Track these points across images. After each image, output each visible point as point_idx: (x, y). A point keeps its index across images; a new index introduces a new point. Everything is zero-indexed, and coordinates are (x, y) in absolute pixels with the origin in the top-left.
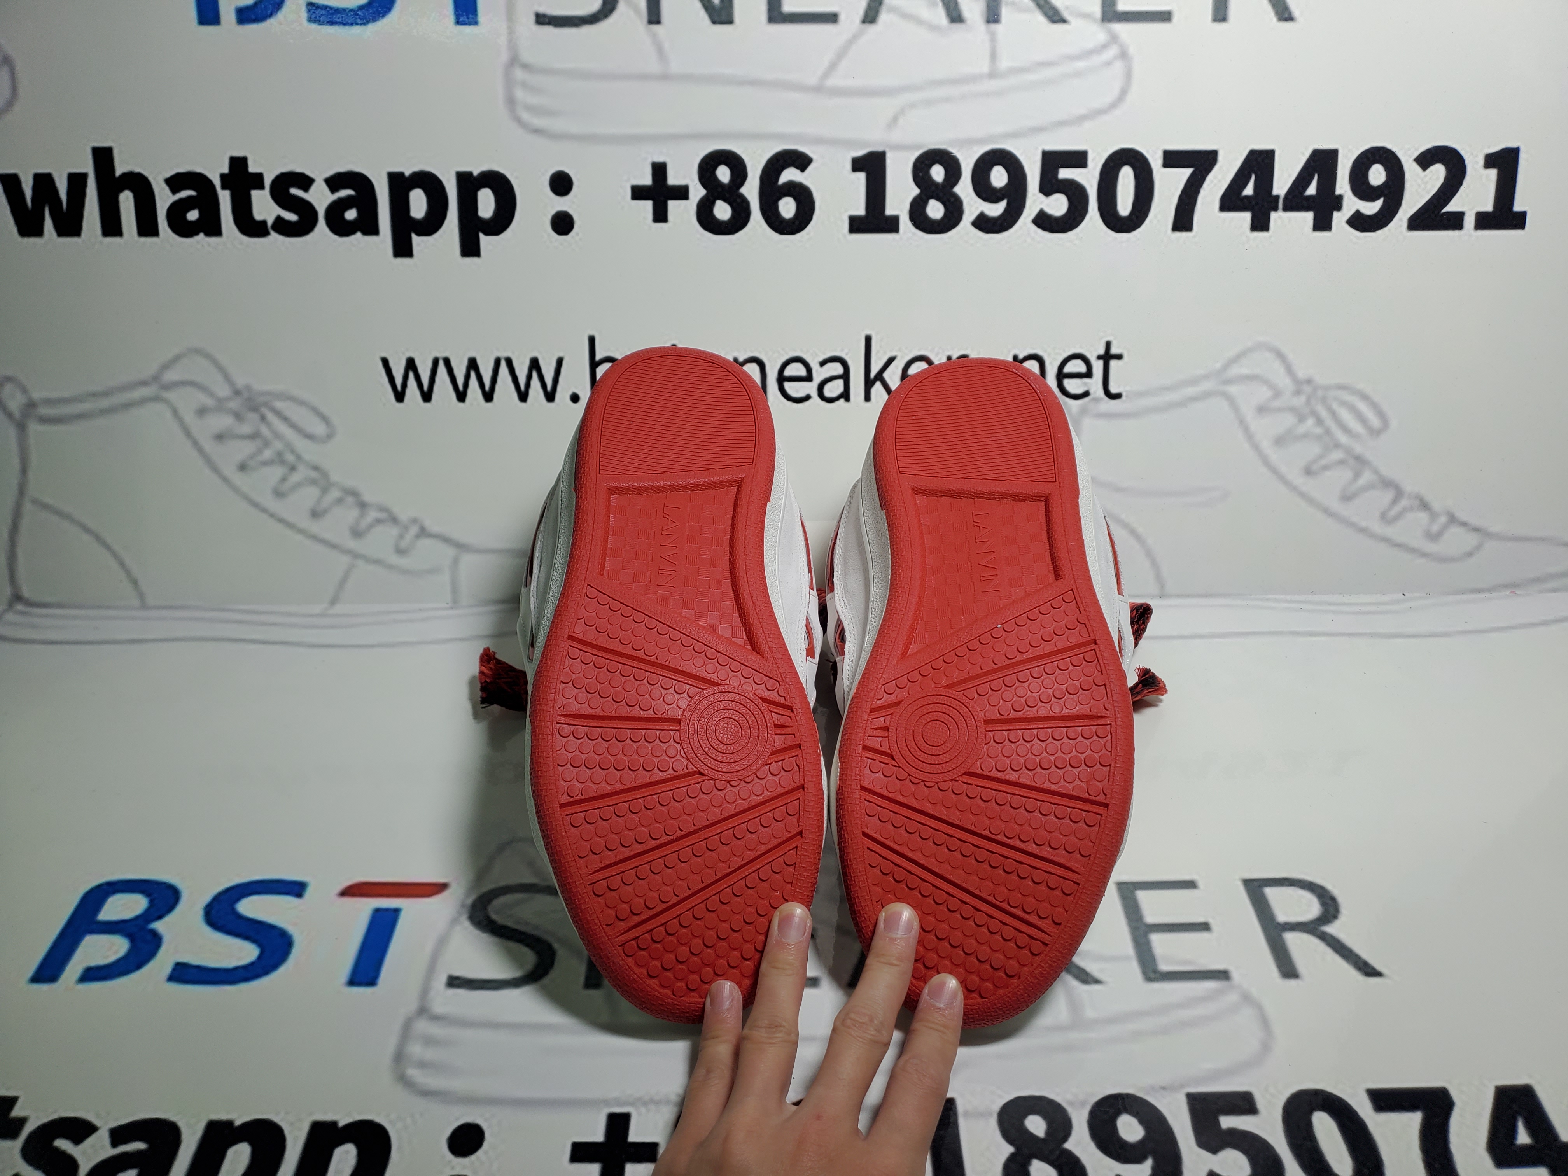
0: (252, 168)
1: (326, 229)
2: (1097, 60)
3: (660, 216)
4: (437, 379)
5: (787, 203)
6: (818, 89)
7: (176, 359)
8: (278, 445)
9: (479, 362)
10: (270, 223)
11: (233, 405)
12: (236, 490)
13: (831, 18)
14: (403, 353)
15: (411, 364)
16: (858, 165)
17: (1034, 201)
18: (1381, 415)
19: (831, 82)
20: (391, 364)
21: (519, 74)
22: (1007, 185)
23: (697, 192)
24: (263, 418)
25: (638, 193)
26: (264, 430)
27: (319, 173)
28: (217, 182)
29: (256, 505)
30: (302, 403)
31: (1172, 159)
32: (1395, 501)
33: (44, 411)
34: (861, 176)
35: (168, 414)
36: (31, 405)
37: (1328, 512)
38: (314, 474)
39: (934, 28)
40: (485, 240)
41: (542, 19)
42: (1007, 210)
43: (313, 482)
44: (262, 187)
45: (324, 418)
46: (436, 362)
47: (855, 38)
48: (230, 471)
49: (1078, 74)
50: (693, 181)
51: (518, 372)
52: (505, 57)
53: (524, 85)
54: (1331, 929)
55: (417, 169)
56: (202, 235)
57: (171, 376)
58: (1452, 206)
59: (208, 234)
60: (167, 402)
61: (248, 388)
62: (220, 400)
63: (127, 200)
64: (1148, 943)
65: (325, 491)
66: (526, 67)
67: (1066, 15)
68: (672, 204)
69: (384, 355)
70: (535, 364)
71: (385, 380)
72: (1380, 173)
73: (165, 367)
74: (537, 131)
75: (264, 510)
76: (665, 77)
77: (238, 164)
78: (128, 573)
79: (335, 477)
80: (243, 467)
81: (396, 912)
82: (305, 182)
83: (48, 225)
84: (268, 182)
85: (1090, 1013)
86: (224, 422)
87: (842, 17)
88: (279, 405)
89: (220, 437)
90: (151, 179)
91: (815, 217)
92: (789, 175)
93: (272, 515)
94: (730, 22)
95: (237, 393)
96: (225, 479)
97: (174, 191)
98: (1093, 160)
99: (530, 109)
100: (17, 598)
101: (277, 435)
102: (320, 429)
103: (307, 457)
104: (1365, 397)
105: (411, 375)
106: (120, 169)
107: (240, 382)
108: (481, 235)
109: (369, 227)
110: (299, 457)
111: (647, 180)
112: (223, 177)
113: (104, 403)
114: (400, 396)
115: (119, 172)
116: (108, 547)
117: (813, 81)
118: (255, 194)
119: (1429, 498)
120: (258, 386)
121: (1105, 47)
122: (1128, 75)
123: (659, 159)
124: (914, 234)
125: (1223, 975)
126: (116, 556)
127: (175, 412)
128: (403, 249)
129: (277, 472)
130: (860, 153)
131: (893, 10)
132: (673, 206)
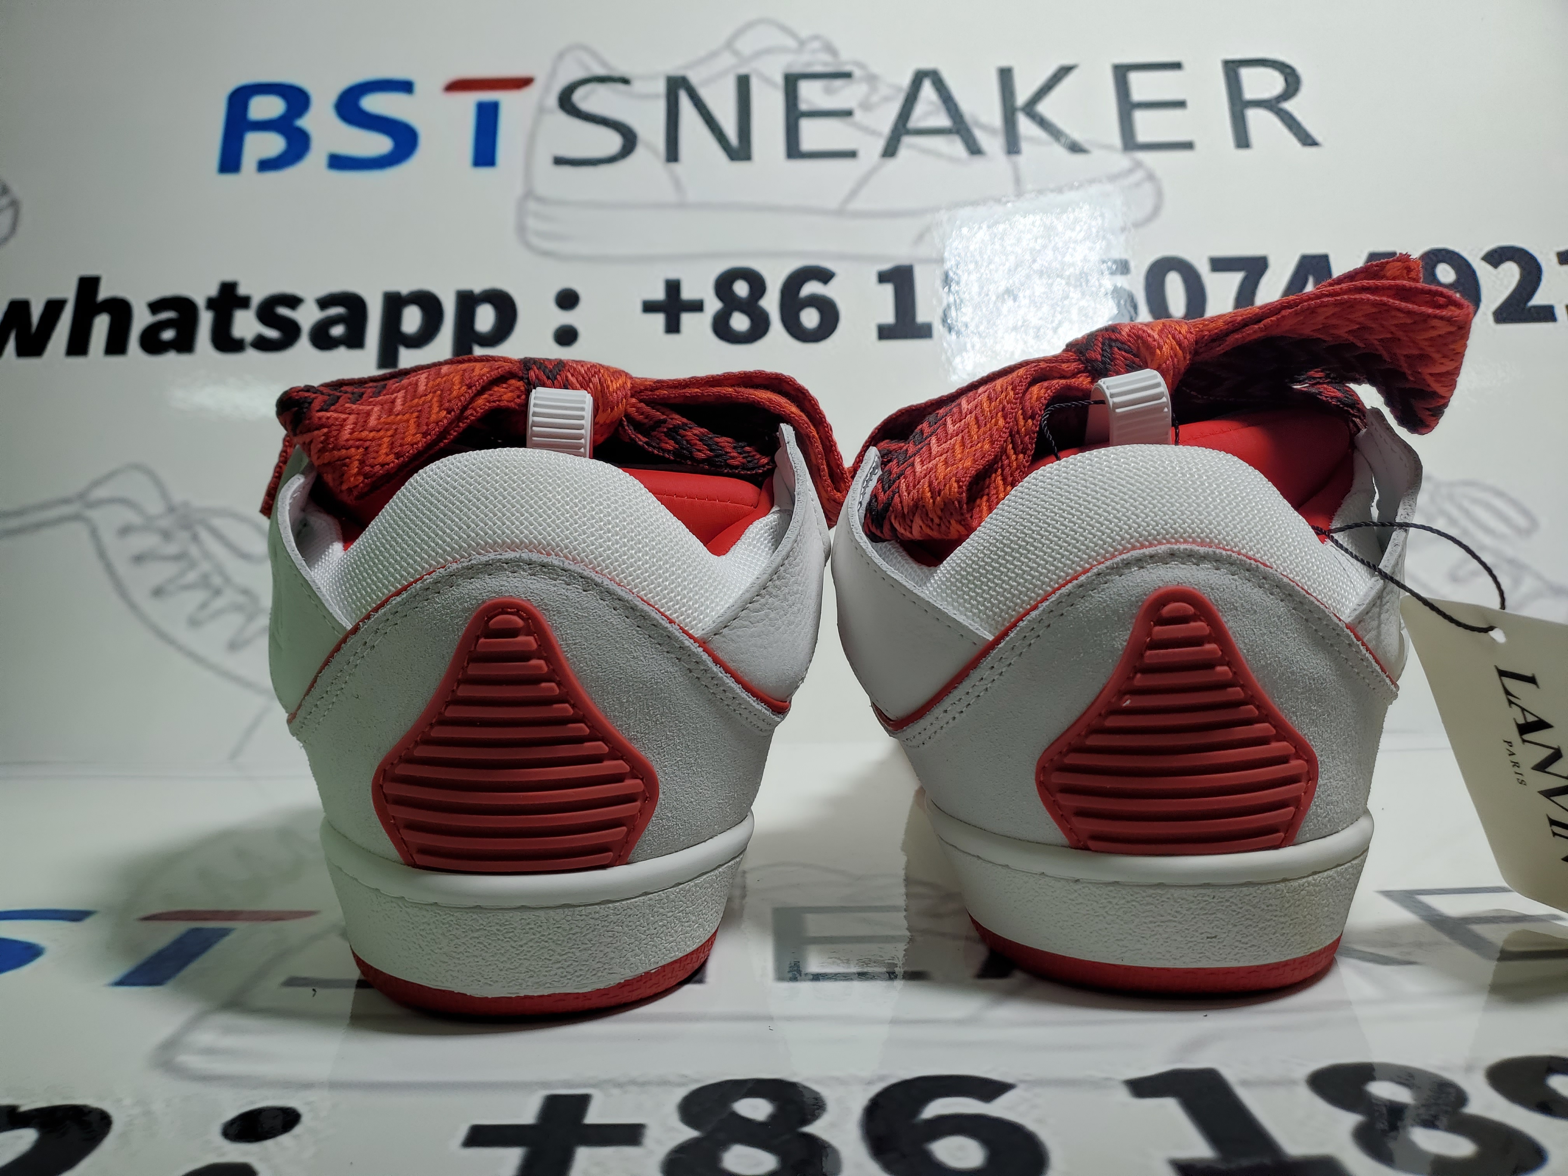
0: (241, 292)
1: (308, 344)
2: (1124, 182)
3: (673, 327)
5: (809, 314)
6: (840, 212)
7: (110, 476)
8: (206, 567)
10: (249, 340)
11: (164, 523)
12: (144, 619)
13: (851, 154)
16: (884, 277)
18: (1525, 512)
19: (852, 206)
21: (532, 205)
23: (713, 305)
24: (195, 538)
25: (650, 307)
26: (194, 551)
27: (311, 292)
28: (201, 305)
29: (163, 638)
31: (1220, 265)
34: (889, 288)
35: (85, 535)
38: (241, 599)
39: (952, 159)
40: (478, 350)
41: (559, 161)
43: (238, 608)
44: (247, 307)
47: (875, 169)
48: (140, 596)
50: (708, 294)
52: (519, 190)
53: (537, 215)
55: (415, 287)
56: (172, 352)
57: (101, 493)
58: (1538, 300)
59: (180, 352)
60: (87, 521)
61: (186, 504)
62: (149, 519)
63: (101, 324)
65: (251, 618)
66: (540, 200)
67: (1086, 146)
68: (686, 317)
72: (1448, 272)
73: (97, 483)
74: (545, 253)
75: (173, 643)
76: (682, 206)
77: (228, 288)
82: (293, 302)
83: (10, 346)
84: (255, 303)
86: (147, 542)
87: (861, 153)
88: (217, 521)
89: (139, 559)
90: (133, 303)
91: (840, 325)
92: (811, 288)
93: (181, 648)
94: (748, 159)
95: (171, 509)
96: (133, 607)
97: (154, 314)
98: (1135, 267)
99: (541, 234)
101: (207, 555)
102: (259, 548)
103: (238, 581)
104: (1500, 494)
106: (103, 295)
107: (178, 497)
108: (476, 347)
109: (355, 341)
110: (227, 580)
111: (659, 295)
112: (209, 300)
113: (14, 523)
115: (101, 297)
117: (834, 206)
118: (239, 314)
120: (199, 502)
121: (1131, 171)
122: (1159, 194)
123: (673, 276)
128: (388, 360)
129: (199, 596)
130: (886, 266)
131: (911, 147)
132: (687, 319)
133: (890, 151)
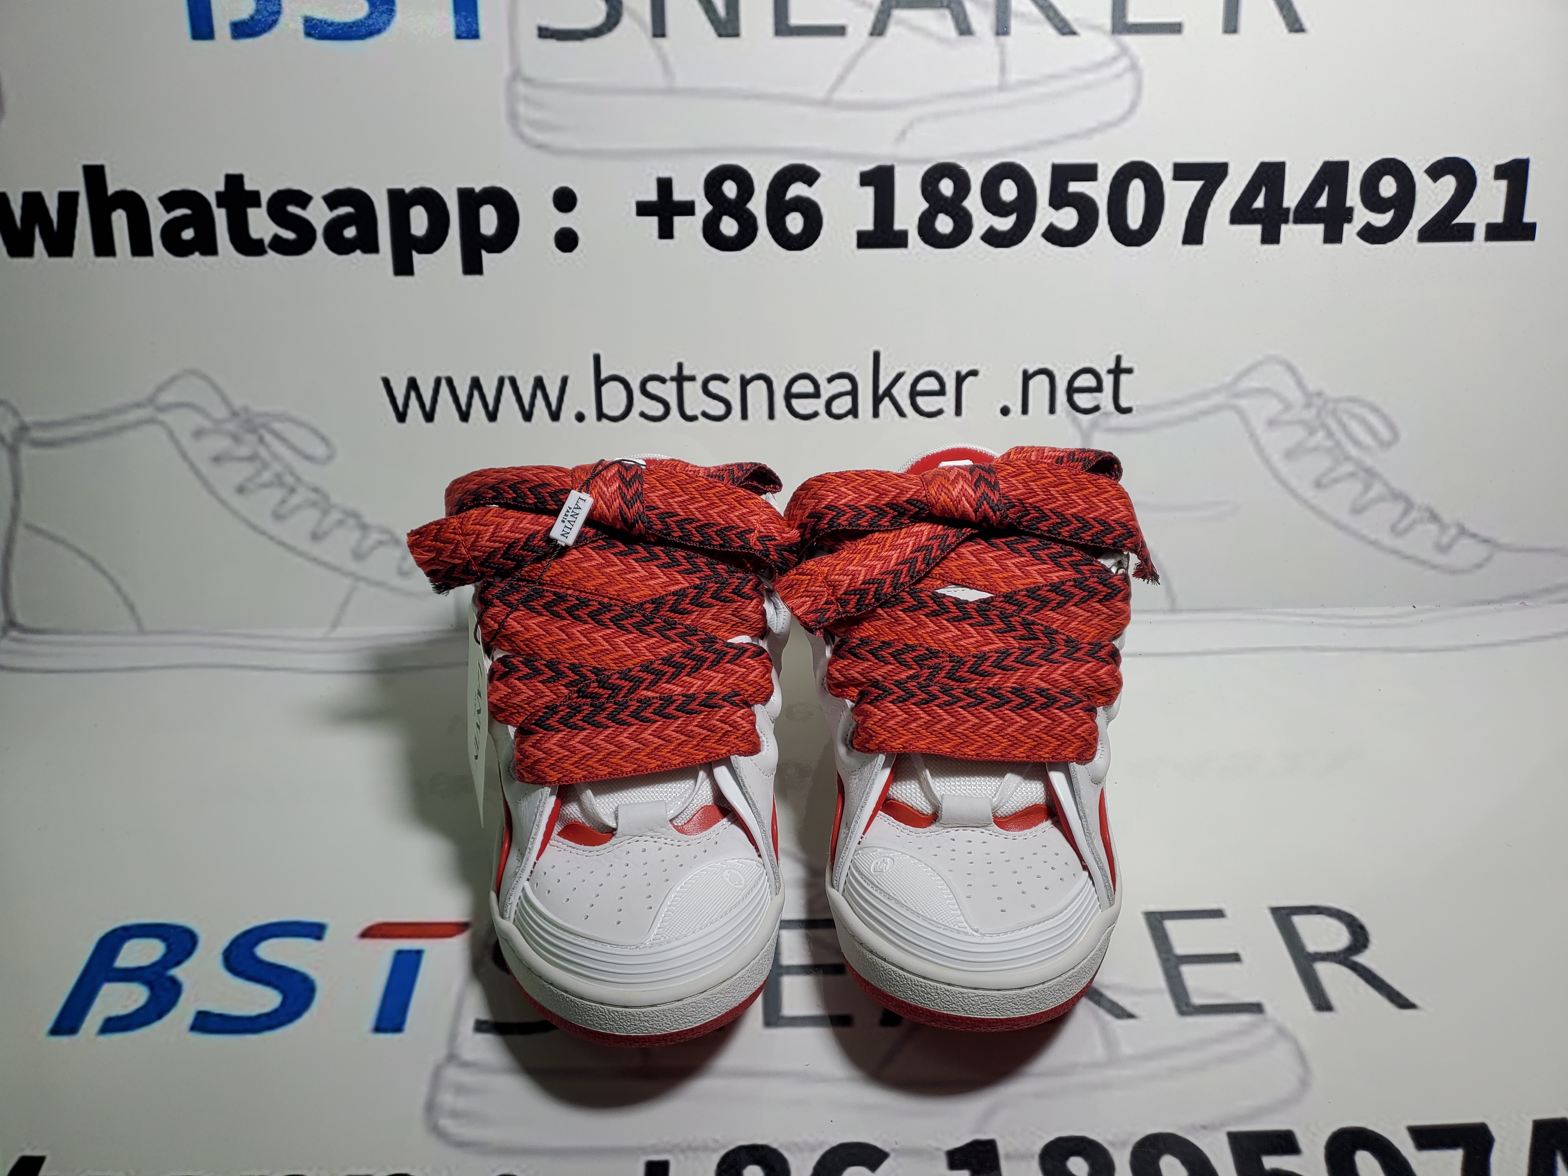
0: (249, 186)
1: (325, 247)
2: (1107, 72)
3: (666, 232)
4: (440, 399)
5: (794, 219)
6: (826, 103)
7: (173, 380)
8: (277, 467)
9: (483, 382)
10: (267, 241)
11: (231, 426)
12: (234, 512)
13: (839, 31)
14: (405, 373)
15: (413, 384)
16: (866, 179)
17: (1044, 215)
18: (1391, 427)
19: (838, 96)
20: (392, 384)
21: (522, 89)
22: (1017, 199)
23: (704, 208)
24: (261, 440)
25: (644, 209)
26: (263, 452)
27: (317, 190)
28: (212, 200)
29: (254, 528)
30: (301, 424)
31: (1183, 172)
32: (1405, 513)
33: (36, 434)
34: (870, 191)
35: (164, 437)
36: (23, 428)
37: (1337, 524)
38: (313, 496)
39: (942, 40)
40: (487, 257)
41: (545, 33)
42: (1016, 224)
43: (314, 504)
44: (258, 205)
45: (323, 439)
46: (438, 381)
47: (863, 51)
48: (228, 493)
49: (1088, 87)
50: (699, 196)
51: (522, 391)
52: (506, 71)
53: (527, 100)
54: (1361, 959)
55: (417, 185)
56: (197, 254)
57: (167, 397)
58: (1463, 218)
59: (204, 253)
60: (162, 424)
61: (246, 409)
62: (217, 422)
63: (119, 220)
64: (1179, 975)
65: (325, 513)
66: (528, 81)
67: (1076, 27)
68: (678, 221)
69: (385, 375)
70: (539, 383)
71: (386, 400)
72: (1391, 185)
73: (161, 388)
74: (540, 147)
75: (263, 533)
76: (670, 91)
77: (234, 181)
78: (125, 598)
79: (336, 498)
80: (241, 490)
81: (419, 953)
82: (303, 199)
83: (39, 244)
84: (264, 200)
85: (1126, 1049)
86: (220, 444)
87: (850, 30)
88: (277, 426)
89: (217, 459)
90: (144, 197)
91: (823, 232)
92: (797, 190)
93: (271, 538)
94: (736, 35)
95: (235, 414)
96: (223, 502)
97: (168, 210)
98: (1103, 173)
99: (533, 124)
100: (12, 624)
101: (276, 457)
102: (319, 450)
103: (307, 479)
104: (1375, 410)
105: (413, 395)
106: (112, 188)
107: (238, 403)
108: (484, 253)
109: (369, 245)
110: (298, 479)
111: (652, 196)
112: (219, 195)
113: (98, 426)
114: (401, 417)
115: (111, 190)
116: (104, 572)
117: (820, 94)
118: (251, 212)
119: (1439, 510)
120: (257, 407)
121: (1115, 59)
122: (1139, 87)
123: (665, 174)
124: (923, 249)
125: (1256, 1008)
126: (112, 581)
127: (171, 434)
128: (403, 267)
129: (277, 494)
130: (869, 167)
131: (901, 22)
132: (679, 222)
133: (878, 29)
